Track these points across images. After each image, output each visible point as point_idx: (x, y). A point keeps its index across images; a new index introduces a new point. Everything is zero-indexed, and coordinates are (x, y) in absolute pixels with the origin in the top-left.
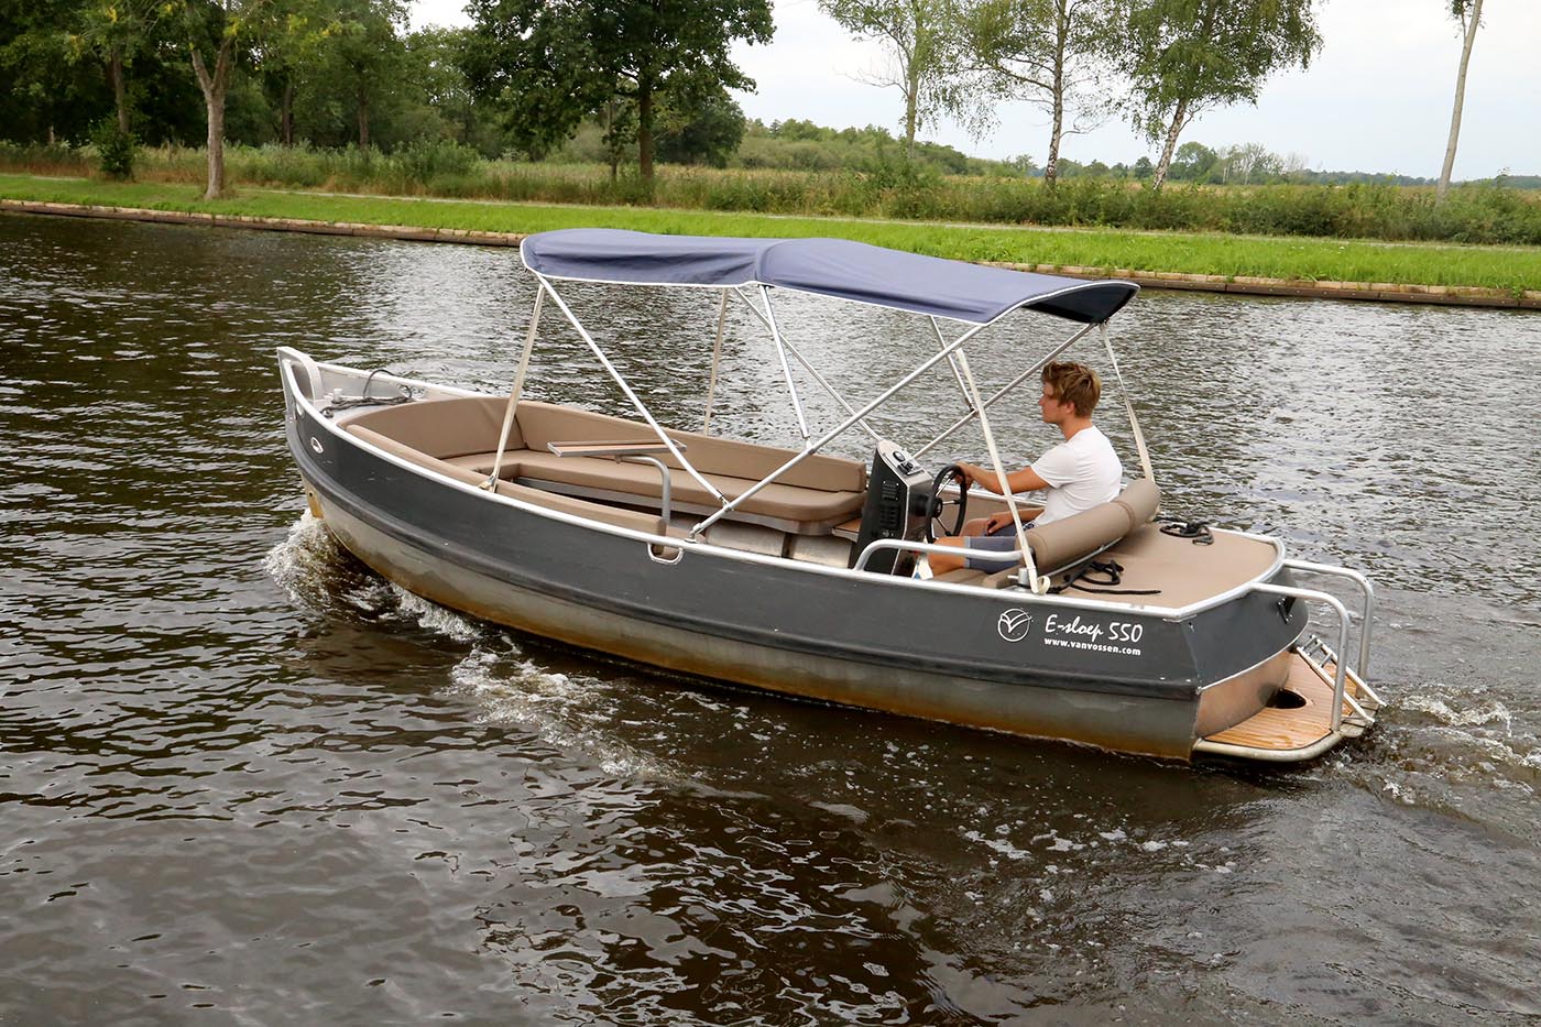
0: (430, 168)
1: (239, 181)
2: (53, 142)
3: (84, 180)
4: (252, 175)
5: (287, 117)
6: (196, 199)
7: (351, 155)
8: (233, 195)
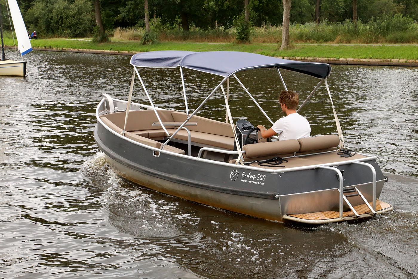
0: (388, 29)
1: (295, 41)
2: (216, 27)
3: (229, 44)
4: (301, 37)
5: (318, 8)
6: (276, 50)
7: (348, 25)
8: (292, 47)
